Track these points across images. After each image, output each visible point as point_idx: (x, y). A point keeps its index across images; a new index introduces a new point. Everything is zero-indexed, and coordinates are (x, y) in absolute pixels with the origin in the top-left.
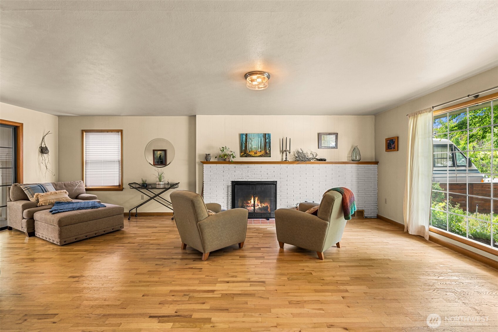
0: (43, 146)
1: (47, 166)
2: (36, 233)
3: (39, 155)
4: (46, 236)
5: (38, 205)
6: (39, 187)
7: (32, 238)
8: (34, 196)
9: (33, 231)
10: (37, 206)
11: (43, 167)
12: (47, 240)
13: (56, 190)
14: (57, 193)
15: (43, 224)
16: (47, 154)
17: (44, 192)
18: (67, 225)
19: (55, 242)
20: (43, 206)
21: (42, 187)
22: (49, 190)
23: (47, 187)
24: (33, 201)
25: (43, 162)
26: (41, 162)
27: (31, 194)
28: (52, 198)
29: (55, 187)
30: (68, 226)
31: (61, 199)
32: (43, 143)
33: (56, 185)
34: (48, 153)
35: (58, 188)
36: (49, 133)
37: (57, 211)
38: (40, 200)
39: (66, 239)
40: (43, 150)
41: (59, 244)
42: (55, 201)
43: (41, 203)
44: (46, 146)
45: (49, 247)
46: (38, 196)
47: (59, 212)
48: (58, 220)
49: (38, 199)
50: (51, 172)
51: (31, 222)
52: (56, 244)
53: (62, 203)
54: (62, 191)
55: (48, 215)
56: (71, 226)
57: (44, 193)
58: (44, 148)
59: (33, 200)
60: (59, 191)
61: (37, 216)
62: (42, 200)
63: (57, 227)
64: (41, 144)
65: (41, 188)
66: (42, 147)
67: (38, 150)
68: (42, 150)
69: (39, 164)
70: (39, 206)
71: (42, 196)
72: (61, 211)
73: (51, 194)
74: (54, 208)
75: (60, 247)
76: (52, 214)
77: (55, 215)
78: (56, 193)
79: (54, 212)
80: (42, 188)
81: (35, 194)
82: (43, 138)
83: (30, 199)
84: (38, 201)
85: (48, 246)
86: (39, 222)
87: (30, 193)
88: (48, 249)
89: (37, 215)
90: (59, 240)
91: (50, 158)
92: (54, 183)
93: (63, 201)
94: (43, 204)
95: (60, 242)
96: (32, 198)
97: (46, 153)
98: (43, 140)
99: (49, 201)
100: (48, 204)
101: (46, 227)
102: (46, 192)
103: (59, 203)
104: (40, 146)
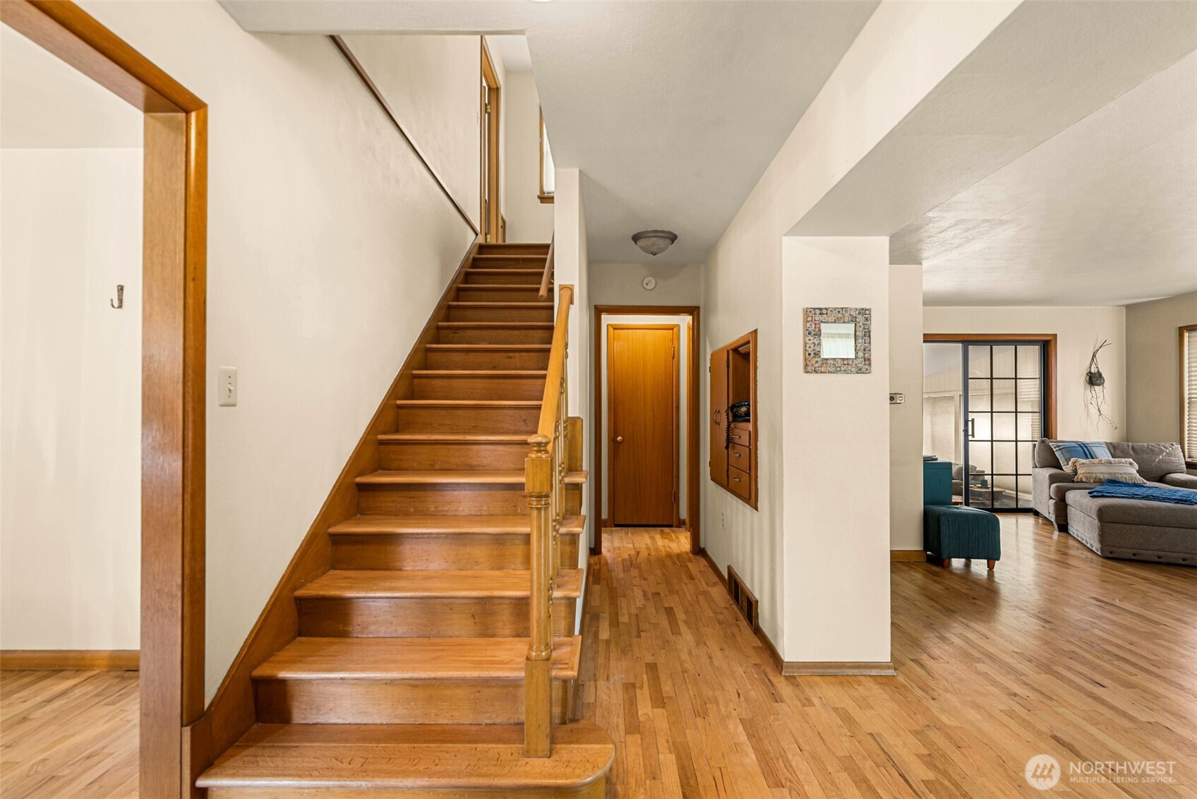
0: (1092, 371)
1: (1101, 409)
2: (1069, 527)
3: (1085, 389)
4: (1082, 536)
5: (1075, 479)
6: (1080, 448)
7: (1063, 534)
8: (1070, 463)
9: (1065, 523)
10: (1073, 482)
11: (1093, 410)
12: (1084, 542)
13: (1113, 457)
14: (1113, 462)
15: (1078, 512)
16: (1101, 387)
17: (1087, 458)
18: (1114, 523)
19: (1094, 549)
20: (1083, 482)
21: (1085, 448)
22: (1097, 455)
23: (1094, 449)
24: (1068, 472)
25: (1094, 401)
26: (1089, 403)
27: (1066, 459)
28: (1102, 472)
29: (1113, 452)
30: (1117, 525)
31: (1119, 475)
32: (1093, 366)
33: (1114, 447)
34: (1103, 383)
35: (1118, 453)
36: (1105, 344)
37: (1100, 494)
38: (1079, 472)
39: (1114, 549)
40: (1094, 379)
41: (1099, 553)
42: (1107, 477)
43: (1080, 476)
44: (1098, 371)
45: (1082, 554)
46: (1076, 464)
47: (1103, 496)
48: (1097, 508)
49: (1076, 469)
50: (1109, 422)
51: (1062, 507)
52: (1095, 553)
53: (1119, 482)
54: (1123, 460)
55: (1085, 498)
56: (1123, 525)
57: (1087, 460)
58: (1095, 373)
59: (1067, 469)
60: (1117, 459)
61: (1071, 497)
62: (1083, 471)
63: (1096, 522)
64: (1090, 367)
65: (1083, 449)
66: (1090, 373)
67: (1083, 379)
68: (1090, 378)
69: (1086, 406)
70: (1077, 482)
71: (1083, 464)
72: (1108, 495)
73: (1100, 463)
74: (1099, 488)
75: (1101, 559)
76: (1091, 496)
77: (1096, 499)
78: (1111, 463)
79: (1095, 494)
80: (1085, 450)
81: (1072, 459)
82: (1094, 356)
83: (1064, 468)
84: (1075, 472)
85: (1081, 552)
86: (1072, 509)
87: (1064, 456)
88: (1081, 556)
89: (1070, 495)
90: (1100, 546)
91: (1108, 394)
92: (1111, 443)
93: (1124, 480)
94: (1084, 480)
95: (1102, 550)
96: (1066, 467)
97: (1099, 385)
98: (1093, 359)
99: (1094, 475)
100: (1092, 481)
101: (1082, 519)
102: (1092, 458)
103: (1113, 482)
104: (1088, 371)
